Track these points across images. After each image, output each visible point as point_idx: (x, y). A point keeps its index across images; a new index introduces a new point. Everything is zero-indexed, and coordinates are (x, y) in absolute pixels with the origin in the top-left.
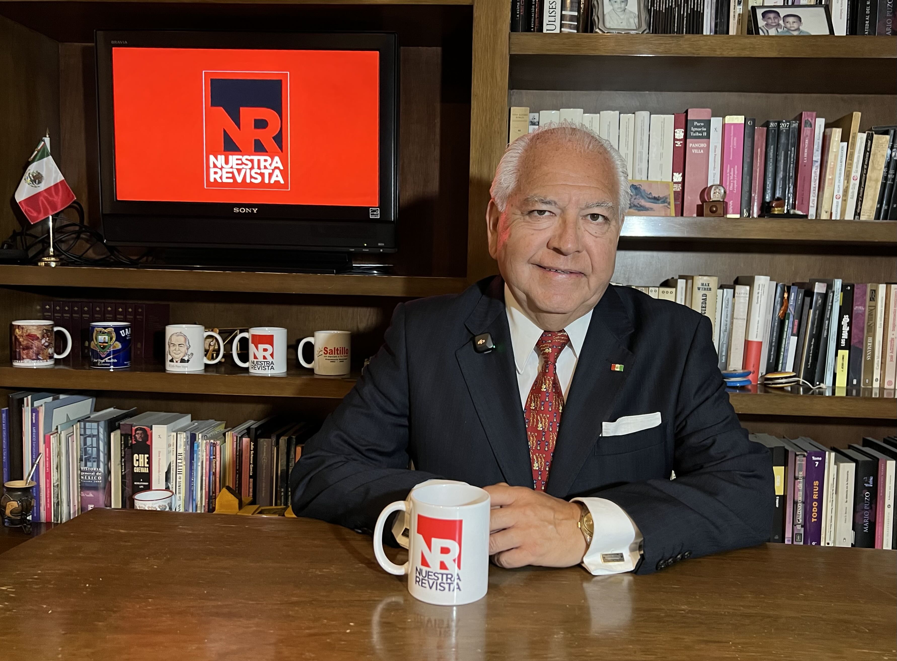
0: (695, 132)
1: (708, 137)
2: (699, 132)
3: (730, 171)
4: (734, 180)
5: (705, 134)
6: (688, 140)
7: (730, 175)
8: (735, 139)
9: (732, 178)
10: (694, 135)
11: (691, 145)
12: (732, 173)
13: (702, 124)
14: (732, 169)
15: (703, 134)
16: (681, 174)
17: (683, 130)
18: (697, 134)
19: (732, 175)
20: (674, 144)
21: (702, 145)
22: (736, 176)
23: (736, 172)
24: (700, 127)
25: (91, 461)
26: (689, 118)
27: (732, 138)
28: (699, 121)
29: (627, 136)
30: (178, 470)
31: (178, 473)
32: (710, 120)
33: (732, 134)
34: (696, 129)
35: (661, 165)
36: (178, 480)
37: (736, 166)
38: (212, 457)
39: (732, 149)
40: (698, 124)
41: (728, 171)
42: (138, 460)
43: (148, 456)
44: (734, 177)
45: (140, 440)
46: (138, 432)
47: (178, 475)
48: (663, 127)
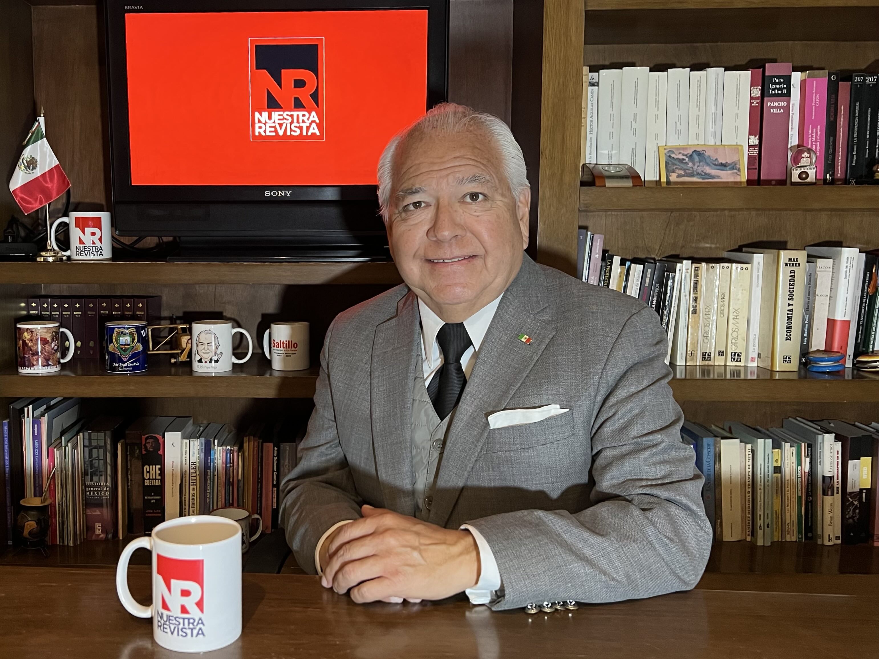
0: (773, 90)
1: (788, 94)
2: (779, 89)
3: (812, 132)
4: (816, 141)
5: (785, 91)
6: (766, 99)
7: (812, 136)
8: (818, 96)
9: (814, 139)
10: (773, 92)
11: (769, 104)
12: (814, 134)
13: (782, 80)
14: (814, 130)
15: (782, 92)
16: (758, 137)
17: (760, 87)
18: (776, 92)
19: (814, 136)
20: (751, 103)
21: (782, 104)
22: (818, 138)
23: (819, 133)
24: (780, 83)
25: (97, 475)
26: (767, 74)
27: (814, 94)
28: (778, 77)
29: (699, 95)
30: (191, 481)
31: (191, 484)
32: (791, 76)
33: (814, 91)
34: (776, 86)
35: (736, 128)
36: (191, 492)
37: (819, 126)
38: (228, 465)
39: (814, 107)
40: (777, 81)
41: (810, 132)
42: (148, 472)
43: (160, 466)
44: (816, 138)
45: (151, 450)
46: (148, 441)
47: (191, 487)
48: (738, 85)
